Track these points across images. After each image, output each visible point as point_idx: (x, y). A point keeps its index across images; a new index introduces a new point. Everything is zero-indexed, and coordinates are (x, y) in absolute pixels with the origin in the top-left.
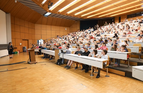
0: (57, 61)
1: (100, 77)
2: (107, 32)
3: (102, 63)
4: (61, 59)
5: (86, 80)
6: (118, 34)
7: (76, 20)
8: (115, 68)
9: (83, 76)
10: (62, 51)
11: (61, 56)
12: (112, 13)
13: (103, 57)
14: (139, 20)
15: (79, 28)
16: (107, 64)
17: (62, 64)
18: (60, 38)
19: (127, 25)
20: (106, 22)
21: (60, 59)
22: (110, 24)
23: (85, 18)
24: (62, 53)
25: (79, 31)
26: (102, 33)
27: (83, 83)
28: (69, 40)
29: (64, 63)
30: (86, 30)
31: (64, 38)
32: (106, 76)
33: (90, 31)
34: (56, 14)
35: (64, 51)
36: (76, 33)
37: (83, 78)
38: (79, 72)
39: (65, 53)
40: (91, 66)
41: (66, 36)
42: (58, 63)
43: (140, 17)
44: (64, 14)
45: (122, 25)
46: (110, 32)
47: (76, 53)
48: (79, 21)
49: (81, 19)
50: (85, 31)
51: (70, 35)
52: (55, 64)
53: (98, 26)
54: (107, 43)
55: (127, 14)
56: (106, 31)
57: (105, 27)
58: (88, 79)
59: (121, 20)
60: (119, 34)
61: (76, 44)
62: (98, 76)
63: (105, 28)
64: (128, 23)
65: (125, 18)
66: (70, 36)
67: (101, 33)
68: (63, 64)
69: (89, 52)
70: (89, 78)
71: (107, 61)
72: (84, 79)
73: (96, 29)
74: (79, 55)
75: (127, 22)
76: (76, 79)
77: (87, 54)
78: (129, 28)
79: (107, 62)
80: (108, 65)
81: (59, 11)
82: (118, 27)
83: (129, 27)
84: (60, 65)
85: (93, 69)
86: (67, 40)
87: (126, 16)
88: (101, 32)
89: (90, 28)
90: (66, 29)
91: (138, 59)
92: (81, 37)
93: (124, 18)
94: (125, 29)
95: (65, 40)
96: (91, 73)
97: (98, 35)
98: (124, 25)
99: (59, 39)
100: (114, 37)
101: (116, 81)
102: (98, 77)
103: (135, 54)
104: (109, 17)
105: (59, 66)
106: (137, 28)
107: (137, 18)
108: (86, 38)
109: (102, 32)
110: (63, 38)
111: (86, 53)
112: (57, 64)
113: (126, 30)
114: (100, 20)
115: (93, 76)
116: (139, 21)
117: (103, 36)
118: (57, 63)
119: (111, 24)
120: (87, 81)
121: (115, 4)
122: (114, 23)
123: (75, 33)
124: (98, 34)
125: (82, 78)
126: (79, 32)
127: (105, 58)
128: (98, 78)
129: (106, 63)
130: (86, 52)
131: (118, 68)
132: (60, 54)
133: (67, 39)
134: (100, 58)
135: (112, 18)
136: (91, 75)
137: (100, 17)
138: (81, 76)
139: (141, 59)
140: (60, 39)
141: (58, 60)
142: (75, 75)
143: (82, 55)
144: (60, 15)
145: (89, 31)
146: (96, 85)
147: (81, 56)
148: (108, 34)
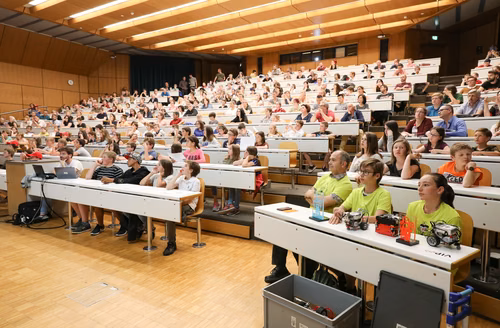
0: (17, 212)
1: (175, 249)
2: (220, 103)
3: (178, 204)
4: (36, 202)
5: (124, 267)
6: (249, 111)
7: (115, 52)
8: (226, 217)
9: (117, 255)
10: (39, 172)
11: (35, 190)
12: (237, 41)
13: (184, 185)
14: (306, 74)
15: (125, 82)
16: (197, 209)
17: (41, 221)
18: (43, 118)
19: (277, 85)
20: (219, 71)
21: (29, 200)
22: (231, 76)
23: (147, 48)
24: (37, 175)
25: (128, 92)
26: (204, 107)
27: (111, 279)
28: (84, 126)
29: (48, 214)
30: (152, 93)
31: (63, 117)
32: (195, 245)
33: (167, 95)
34: (20, 14)
35: (48, 169)
36: (116, 99)
37: (113, 263)
38: (107, 244)
39: (51, 176)
40: (145, 218)
41: (72, 110)
42: (23, 220)
43: (310, 64)
44: (60, 22)
45: (264, 85)
46: (228, 104)
47: (95, 177)
48: (128, 58)
49: (132, 50)
50: (148, 94)
51: (88, 106)
52: (8, 222)
53: (193, 81)
54: (211, 140)
55: (278, 52)
56: (216, 101)
57: (217, 85)
58: (131, 262)
59: (264, 70)
60: (251, 113)
61: (106, 142)
62: (172, 248)
63: (215, 90)
64: (280, 78)
65: (273, 62)
66: (87, 112)
67: (201, 105)
68: (46, 220)
69: (144, 172)
70: (136, 260)
71: (199, 197)
72: (120, 263)
73: (188, 92)
74: (106, 183)
75: (279, 76)
76: (85, 268)
77: (136, 176)
78: (280, 96)
79: (197, 200)
80: (201, 211)
81: (32, 3)
82: (251, 89)
83: (281, 90)
84: (28, 224)
85: (152, 225)
86: (73, 126)
87: (277, 57)
88: (203, 102)
89: (167, 84)
90: (71, 82)
91: (289, 186)
92: (131, 115)
93: (270, 63)
94: (271, 98)
95: (66, 124)
96: (146, 241)
97: (191, 113)
98: (268, 84)
99: (36, 123)
100: (237, 120)
101: (220, 257)
102: (171, 250)
103: (282, 170)
104: (228, 53)
105: (24, 230)
106: (298, 97)
107: (303, 68)
108: (148, 121)
109: (206, 102)
110: (59, 118)
111: (134, 174)
112: (17, 222)
113: (272, 102)
114: (200, 60)
115: (153, 252)
116: (306, 76)
117: (204, 116)
118: (19, 217)
119: (234, 77)
120: (127, 271)
121: (244, 12)
122: (245, 74)
123: (111, 100)
124: (190, 109)
125: (110, 262)
126: (125, 95)
127: (191, 188)
128: (171, 253)
129: (193, 206)
130: (133, 169)
131: (233, 217)
132: (29, 181)
133: (76, 124)
134: (177, 188)
135: (239, 58)
136: (146, 248)
137: (199, 48)
138: (108, 255)
139: (296, 186)
140: (42, 123)
141: (21, 206)
142: (85, 254)
143: (116, 182)
144: (41, 20)
145: (163, 94)
146: (154, 279)
147: (113, 186)
148: (223, 110)
